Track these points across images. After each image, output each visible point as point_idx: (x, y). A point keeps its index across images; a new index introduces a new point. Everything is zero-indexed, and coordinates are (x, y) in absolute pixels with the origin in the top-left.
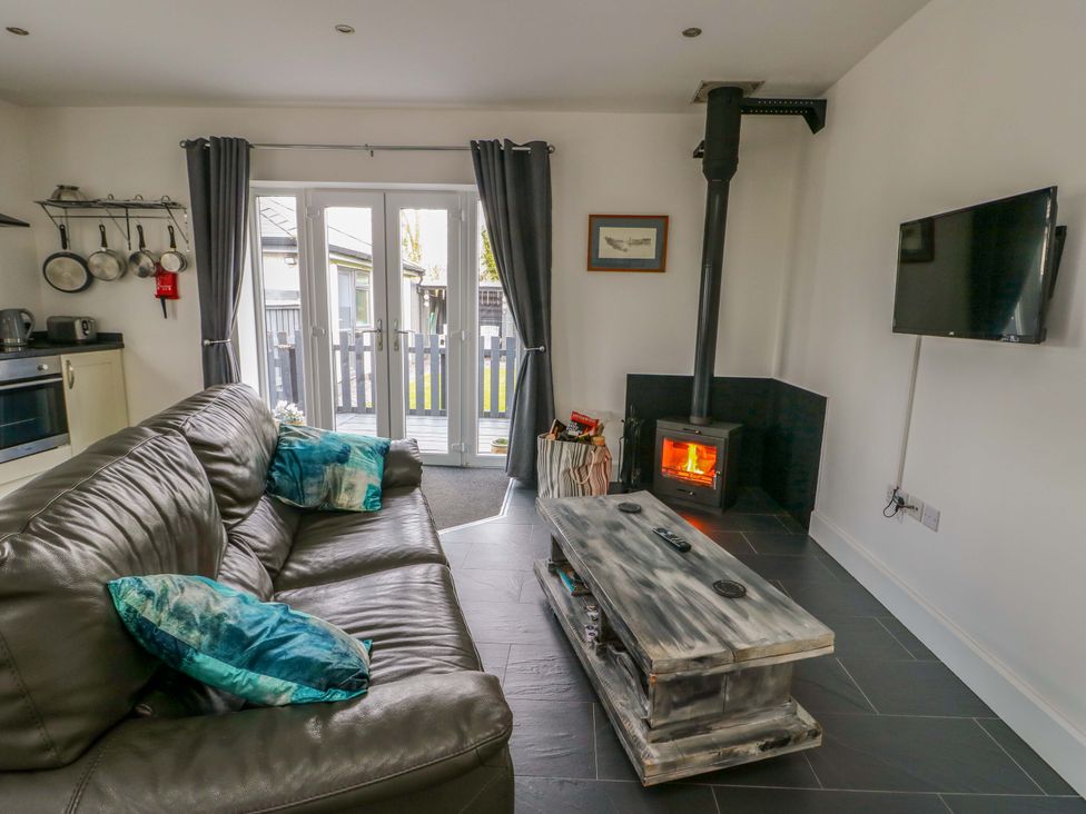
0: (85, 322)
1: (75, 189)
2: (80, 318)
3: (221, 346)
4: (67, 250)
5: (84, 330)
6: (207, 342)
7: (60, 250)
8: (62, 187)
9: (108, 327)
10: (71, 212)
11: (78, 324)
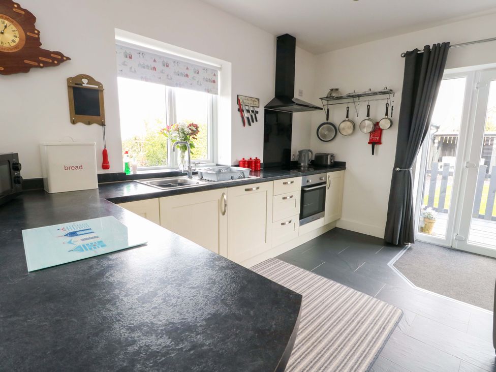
0: (332, 156)
1: (337, 90)
2: (330, 154)
3: (407, 172)
4: (329, 121)
5: (331, 160)
6: (398, 169)
7: (325, 121)
8: (332, 90)
9: (339, 159)
10: (330, 102)
11: (329, 157)
